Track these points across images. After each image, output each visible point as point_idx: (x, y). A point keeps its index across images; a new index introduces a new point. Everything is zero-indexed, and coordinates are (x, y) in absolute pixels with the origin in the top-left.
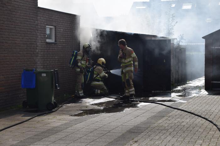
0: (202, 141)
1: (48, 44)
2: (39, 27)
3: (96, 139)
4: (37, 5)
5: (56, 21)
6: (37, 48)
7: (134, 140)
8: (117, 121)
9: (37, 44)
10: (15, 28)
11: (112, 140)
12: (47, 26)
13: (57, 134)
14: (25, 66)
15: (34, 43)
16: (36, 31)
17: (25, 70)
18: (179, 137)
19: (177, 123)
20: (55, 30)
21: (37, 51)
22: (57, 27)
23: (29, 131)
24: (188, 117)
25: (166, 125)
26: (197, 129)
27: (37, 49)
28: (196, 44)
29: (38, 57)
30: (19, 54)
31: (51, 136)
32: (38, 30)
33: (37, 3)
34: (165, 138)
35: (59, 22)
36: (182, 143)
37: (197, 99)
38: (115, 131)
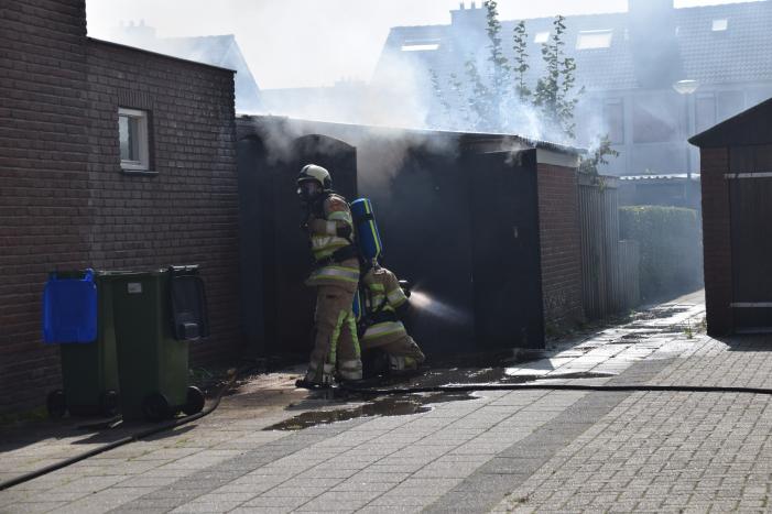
0: (763, 490)
1: (126, 179)
2: (95, 113)
3: (374, 499)
4: (86, 32)
5: (151, 90)
6: (89, 193)
7: (513, 496)
8: (422, 442)
9: (91, 178)
10: (11, 116)
11: (434, 500)
12: (121, 111)
13: (222, 489)
14: (48, 262)
15: (76, 174)
16: (85, 128)
17: (54, 276)
18: (676, 480)
19: (649, 438)
20: (150, 127)
21: (90, 203)
22: (155, 115)
23: (112, 487)
24: (680, 419)
25: (612, 447)
26: (730, 453)
27: (90, 197)
28: (634, 179)
29: (95, 228)
30: (28, 214)
31: (203, 499)
32: (89, 127)
33: (85, 23)
34: (626, 486)
35: (163, 95)
36: (694, 497)
37: (689, 364)
38: (433, 473)
